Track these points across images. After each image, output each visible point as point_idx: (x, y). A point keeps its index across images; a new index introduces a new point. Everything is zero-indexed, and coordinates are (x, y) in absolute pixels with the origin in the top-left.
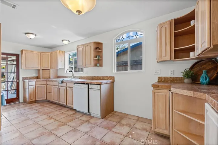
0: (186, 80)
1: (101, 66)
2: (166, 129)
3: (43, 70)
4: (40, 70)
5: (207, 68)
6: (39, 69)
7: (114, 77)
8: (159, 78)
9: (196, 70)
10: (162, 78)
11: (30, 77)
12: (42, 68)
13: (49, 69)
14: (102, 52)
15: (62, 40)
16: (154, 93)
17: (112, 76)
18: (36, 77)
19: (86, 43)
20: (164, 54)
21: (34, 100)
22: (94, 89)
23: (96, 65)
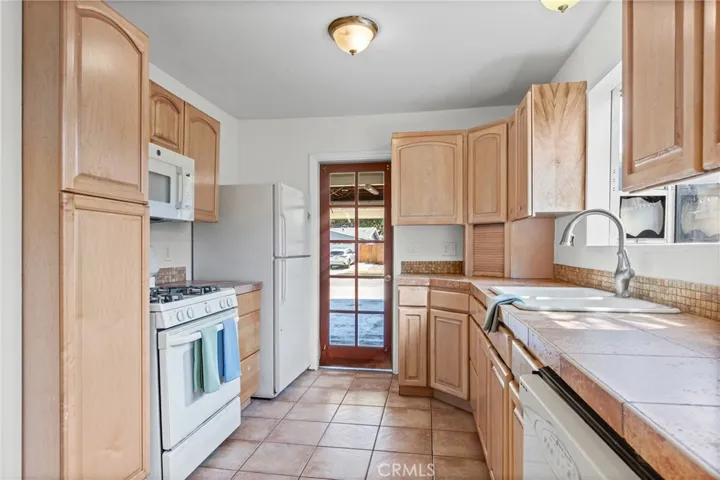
3: (475, 226)
4: (464, 226)
6: (460, 221)
11: (431, 263)
12: (472, 220)
13: (503, 224)
18: (454, 264)
21: (422, 382)
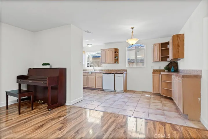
0: (166, 71)
1: (118, 63)
2: (158, 91)
5: (174, 66)
7: (127, 70)
8: (153, 70)
9: (170, 66)
10: (155, 70)
14: (118, 54)
15: (88, 45)
16: (153, 76)
17: (126, 69)
19: (109, 48)
20: (156, 59)
22: (118, 76)
23: (115, 63)
